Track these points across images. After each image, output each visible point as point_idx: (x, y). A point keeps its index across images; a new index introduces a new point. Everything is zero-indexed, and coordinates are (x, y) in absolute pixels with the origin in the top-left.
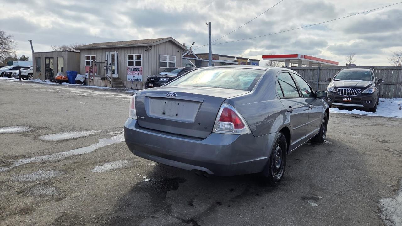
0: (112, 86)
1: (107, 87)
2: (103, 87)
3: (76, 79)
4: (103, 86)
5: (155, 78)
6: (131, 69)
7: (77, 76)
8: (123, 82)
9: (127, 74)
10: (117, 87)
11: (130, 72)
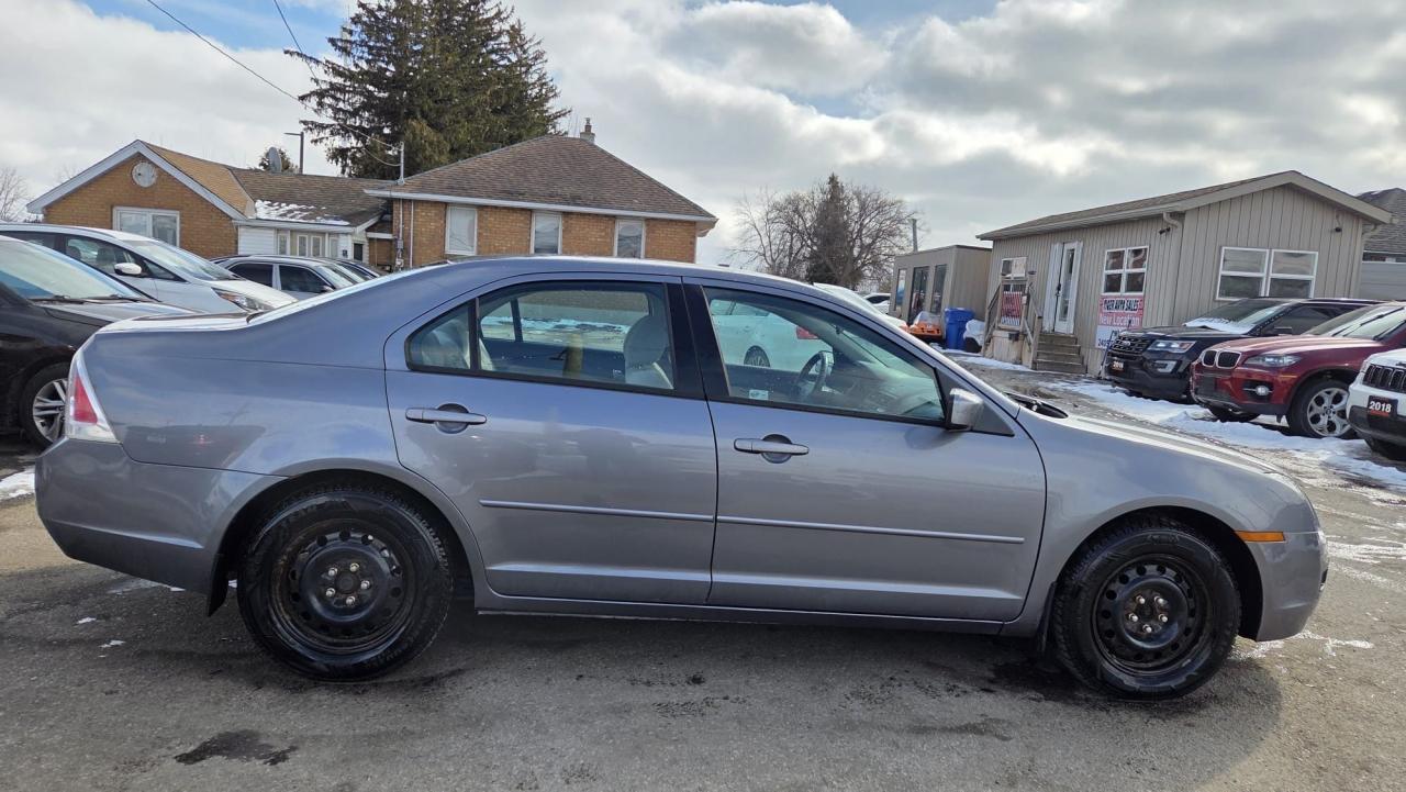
0: (1034, 363)
1: (1021, 364)
2: (1007, 364)
3: (965, 335)
4: (1010, 362)
5: (1136, 340)
6: (1108, 304)
7: (967, 327)
8: (1083, 351)
9: (1098, 323)
10: (1050, 366)
11: (1106, 314)
